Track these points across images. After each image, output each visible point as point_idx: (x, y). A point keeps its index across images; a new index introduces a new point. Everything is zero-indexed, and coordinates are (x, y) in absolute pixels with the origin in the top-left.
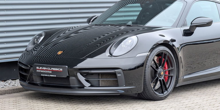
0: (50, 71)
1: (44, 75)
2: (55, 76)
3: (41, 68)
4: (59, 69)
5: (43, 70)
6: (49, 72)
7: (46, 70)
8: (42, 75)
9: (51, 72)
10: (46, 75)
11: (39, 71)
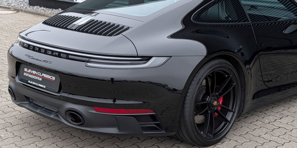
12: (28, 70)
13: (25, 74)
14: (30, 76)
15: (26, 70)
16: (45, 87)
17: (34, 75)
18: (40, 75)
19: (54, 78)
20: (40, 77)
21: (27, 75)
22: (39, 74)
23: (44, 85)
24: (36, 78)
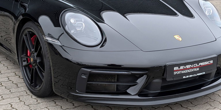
0: (196, 68)
1: (187, 77)
2: (204, 73)
3: (182, 68)
4: (209, 62)
5: (186, 69)
6: (195, 70)
7: (191, 68)
8: (184, 77)
9: (198, 69)
10: (191, 76)
11: (179, 72)
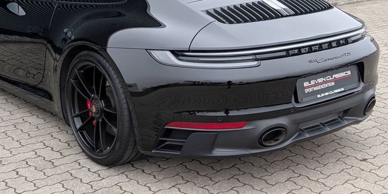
12: (310, 83)
13: (307, 91)
14: (316, 88)
15: (306, 84)
16: (343, 89)
17: (321, 85)
18: (331, 79)
19: (349, 73)
20: (331, 82)
21: (311, 90)
22: (329, 78)
23: (342, 87)
24: (326, 85)
